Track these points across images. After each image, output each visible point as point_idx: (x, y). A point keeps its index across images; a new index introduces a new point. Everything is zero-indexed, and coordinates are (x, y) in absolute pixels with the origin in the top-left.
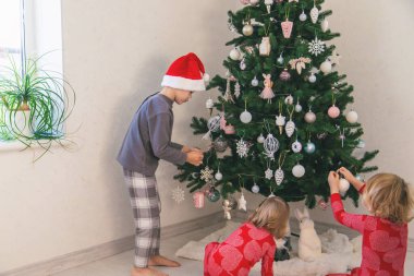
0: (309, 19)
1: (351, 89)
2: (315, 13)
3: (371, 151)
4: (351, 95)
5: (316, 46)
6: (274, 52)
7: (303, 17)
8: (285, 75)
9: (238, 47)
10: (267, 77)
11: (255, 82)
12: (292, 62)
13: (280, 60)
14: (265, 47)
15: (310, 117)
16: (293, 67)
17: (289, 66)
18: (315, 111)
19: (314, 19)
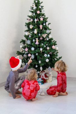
0: (46, 25)
1: (56, 42)
2: (47, 23)
3: (60, 57)
4: (56, 43)
5: (48, 31)
6: (38, 33)
7: (44, 24)
8: (41, 38)
9: (28, 32)
10: (37, 39)
11: (34, 40)
12: (43, 35)
13: (39, 35)
14: (36, 32)
15: (48, 48)
16: (43, 36)
17: (42, 36)
18: (49, 47)
19: (47, 25)
